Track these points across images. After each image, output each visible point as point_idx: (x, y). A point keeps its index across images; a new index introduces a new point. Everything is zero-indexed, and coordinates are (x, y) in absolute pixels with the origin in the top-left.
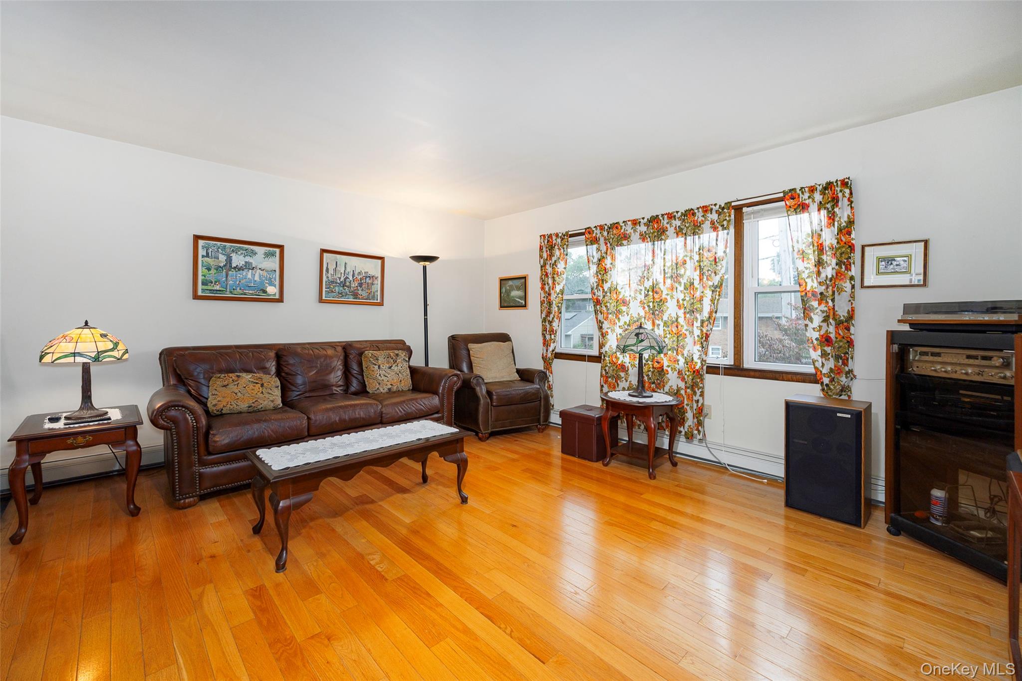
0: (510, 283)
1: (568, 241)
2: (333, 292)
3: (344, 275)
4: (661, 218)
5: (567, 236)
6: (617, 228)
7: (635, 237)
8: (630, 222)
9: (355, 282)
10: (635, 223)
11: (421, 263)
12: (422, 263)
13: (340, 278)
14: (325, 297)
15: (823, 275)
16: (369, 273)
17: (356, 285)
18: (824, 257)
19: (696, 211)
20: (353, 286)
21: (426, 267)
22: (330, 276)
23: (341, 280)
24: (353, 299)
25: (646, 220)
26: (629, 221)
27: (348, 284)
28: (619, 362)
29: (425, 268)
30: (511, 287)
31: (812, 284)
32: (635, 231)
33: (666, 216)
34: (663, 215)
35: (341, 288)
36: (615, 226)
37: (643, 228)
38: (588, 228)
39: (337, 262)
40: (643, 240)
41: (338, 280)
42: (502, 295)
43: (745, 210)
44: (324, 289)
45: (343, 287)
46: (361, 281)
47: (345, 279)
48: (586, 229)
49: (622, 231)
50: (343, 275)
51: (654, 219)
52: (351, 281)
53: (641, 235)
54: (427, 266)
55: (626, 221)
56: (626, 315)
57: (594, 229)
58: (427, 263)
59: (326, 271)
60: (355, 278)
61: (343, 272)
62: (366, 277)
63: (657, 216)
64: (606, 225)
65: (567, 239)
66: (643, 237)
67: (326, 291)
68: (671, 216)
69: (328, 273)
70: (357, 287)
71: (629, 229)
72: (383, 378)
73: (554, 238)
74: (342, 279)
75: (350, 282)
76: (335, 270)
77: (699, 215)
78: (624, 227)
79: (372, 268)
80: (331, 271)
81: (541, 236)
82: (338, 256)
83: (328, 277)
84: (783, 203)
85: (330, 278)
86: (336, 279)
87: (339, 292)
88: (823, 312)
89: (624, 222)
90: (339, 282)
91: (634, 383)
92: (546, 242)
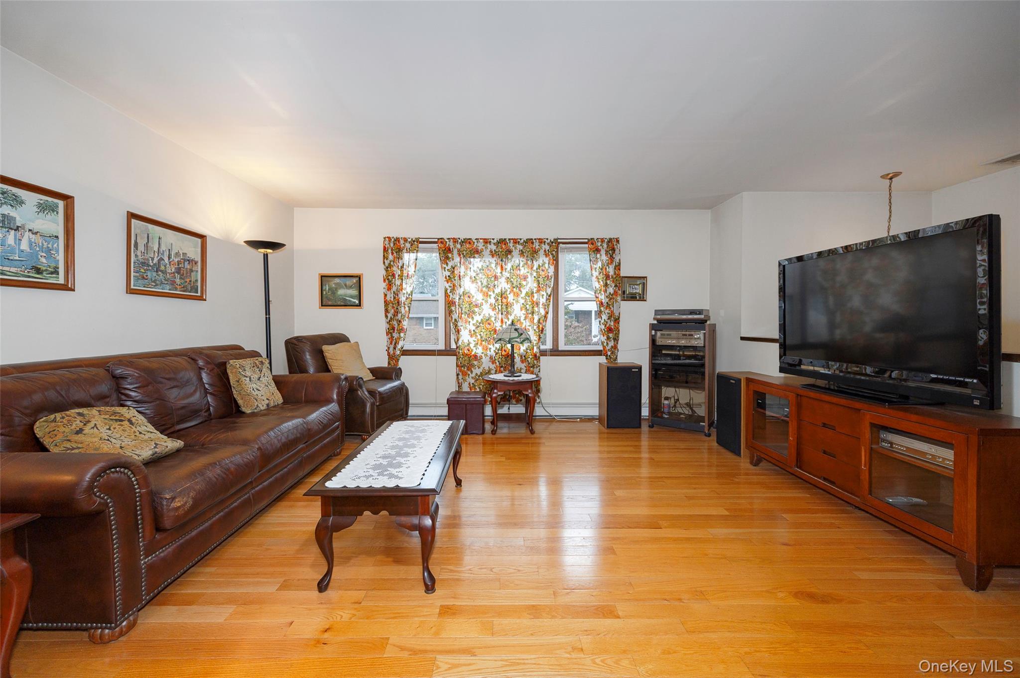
0: (337, 280)
1: (418, 247)
2: (143, 278)
3: (158, 254)
4: (508, 242)
5: (417, 242)
6: (470, 243)
7: (486, 253)
8: (482, 241)
9: (172, 266)
10: (486, 241)
11: (259, 250)
12: (263, 250)
13: (153, 259)
14: (134, 286)
15: (608, 292)
16: (188, 255)
17: (173, 270)
18: (608, 282)
19: (534, 241)
20: (170, 271)
21: (267, 255)
22: (139, 254)
23: (154, 263)
24: (170, 290)
25: (495, 241)
26: (481, 239)
27: (162, 268)
28: (473, 353)
29: (266, 257)
30: (339, 286)
31: (602, 297)
32: (486, 248)
33: (512, 241)
34: (509, 239)
35: (155, 274)
36: (468, 241)
37: (494, 247)
38: (441, 239)
39: (148, 234)
40: (493, 256)
41: (151, 262)
42: (324, 293)
43: (561, 245)
44: (132, 274)
45: (157, 272)
46: (178, 265)
47: (159, 261)
48: (438, 239)
49: (475, 246)
50: (156, 255)
51: (502, 241)
52: (166, 264)
53: (491, 251)
54: (269, 256)
55: (478, 239)
56: (478, 315)
57: (447, 241)
58: (269, 251)
59: (134, 247)
60: (171, 260)
61: (157, 251)
62: (185, 260)
63: (505, 239)
64: (459, 239)
65: (418, 245)
66: (493, 254)
67: (134, 276)
68: (516, 241)
69: (137, 249)
70: (174, 273)
71: (480, 246)
72: (257, 392)
73: (402, 242)
74: (156, 260)
75: (165, 266)
76: (146, 246)
77: (536, 245)
78: (476, 243)
79: (191, 248)
80: (141, 248)
81: (385, 238)
82: (150, 226)
83: (136, 256)
84: (587, 245)
85: (140, 257)
86: (148, 260)
87: (151, 279)
88: (608, 313)
89: (476, 239)
90: (152, 264)
91: (487, 368)
92: (392, 245)
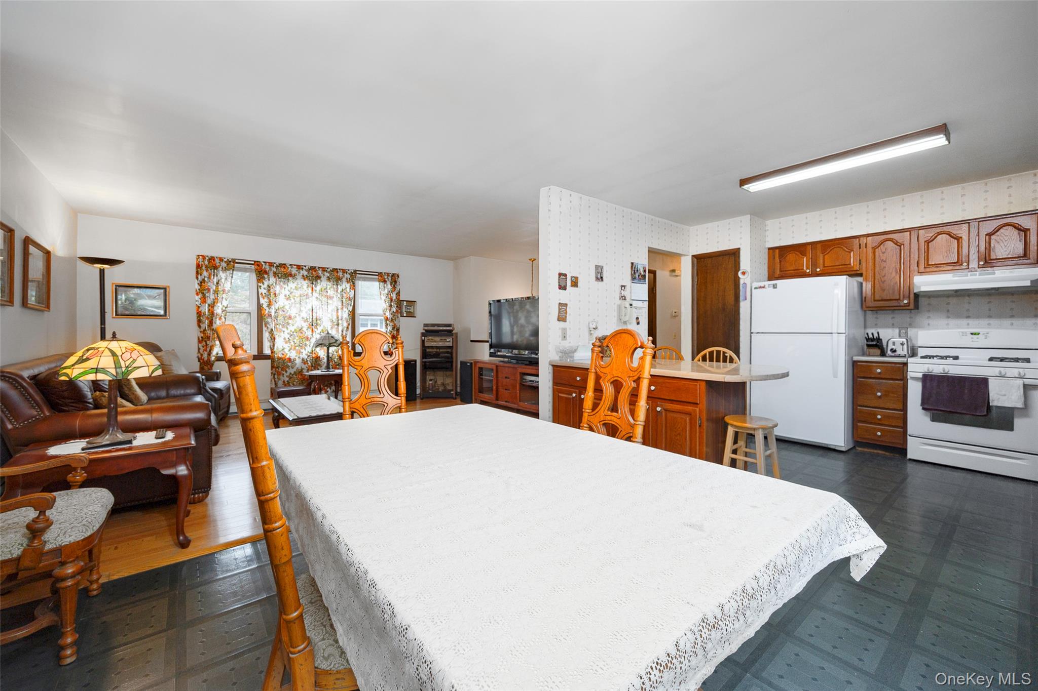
0: (136, 291)
1: (234, 267)
4: (318, 269)
5: (233, 263)
6: (284, 268)
7: (299, 277)
8: (295, 267)
10: (299, 267)
12: (99, 266)
15: (392, 311)
18: (392, 304)
19: (339, 271)
21: (103, 270)
25: (307, 268)
26: (294, 265)
28: (288, 357)
29: (102, 272)
30: (140, 297)
31: (388, 314)
32: (299, 273)
33: (321, 269)
34: (319, 268)
36: (283, 266)
37: (305, 273)
38: (258, 262)
40: (305, 280)
42: (119, 302)
43: (358, 275)
48: (255, 262)
49: (289, 270)
51: (313, 269)
53: (303, 276)
55: (292, 265)
56: (291, 326)
57: (264, 264)
58: (105, 267)
63: (315, 267)
64: (275, 263)
65: (234, 265)
66: (304, 278)
68: (324, 269)
71: (294, 271)
73: (217, 261)
77: (340, 274)
78: (290, 269)
81: (198, 256)
84: (377, 277)
88: (392, 325)
89: (290, 265)
91: (300, 368)
92: (206, 263)
